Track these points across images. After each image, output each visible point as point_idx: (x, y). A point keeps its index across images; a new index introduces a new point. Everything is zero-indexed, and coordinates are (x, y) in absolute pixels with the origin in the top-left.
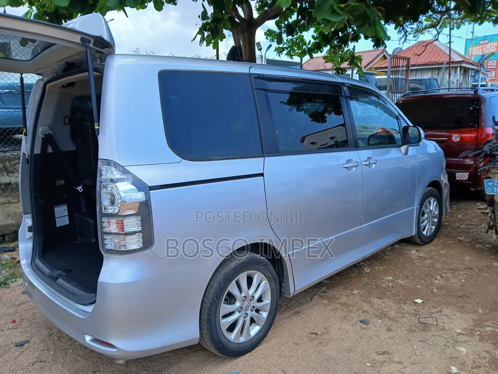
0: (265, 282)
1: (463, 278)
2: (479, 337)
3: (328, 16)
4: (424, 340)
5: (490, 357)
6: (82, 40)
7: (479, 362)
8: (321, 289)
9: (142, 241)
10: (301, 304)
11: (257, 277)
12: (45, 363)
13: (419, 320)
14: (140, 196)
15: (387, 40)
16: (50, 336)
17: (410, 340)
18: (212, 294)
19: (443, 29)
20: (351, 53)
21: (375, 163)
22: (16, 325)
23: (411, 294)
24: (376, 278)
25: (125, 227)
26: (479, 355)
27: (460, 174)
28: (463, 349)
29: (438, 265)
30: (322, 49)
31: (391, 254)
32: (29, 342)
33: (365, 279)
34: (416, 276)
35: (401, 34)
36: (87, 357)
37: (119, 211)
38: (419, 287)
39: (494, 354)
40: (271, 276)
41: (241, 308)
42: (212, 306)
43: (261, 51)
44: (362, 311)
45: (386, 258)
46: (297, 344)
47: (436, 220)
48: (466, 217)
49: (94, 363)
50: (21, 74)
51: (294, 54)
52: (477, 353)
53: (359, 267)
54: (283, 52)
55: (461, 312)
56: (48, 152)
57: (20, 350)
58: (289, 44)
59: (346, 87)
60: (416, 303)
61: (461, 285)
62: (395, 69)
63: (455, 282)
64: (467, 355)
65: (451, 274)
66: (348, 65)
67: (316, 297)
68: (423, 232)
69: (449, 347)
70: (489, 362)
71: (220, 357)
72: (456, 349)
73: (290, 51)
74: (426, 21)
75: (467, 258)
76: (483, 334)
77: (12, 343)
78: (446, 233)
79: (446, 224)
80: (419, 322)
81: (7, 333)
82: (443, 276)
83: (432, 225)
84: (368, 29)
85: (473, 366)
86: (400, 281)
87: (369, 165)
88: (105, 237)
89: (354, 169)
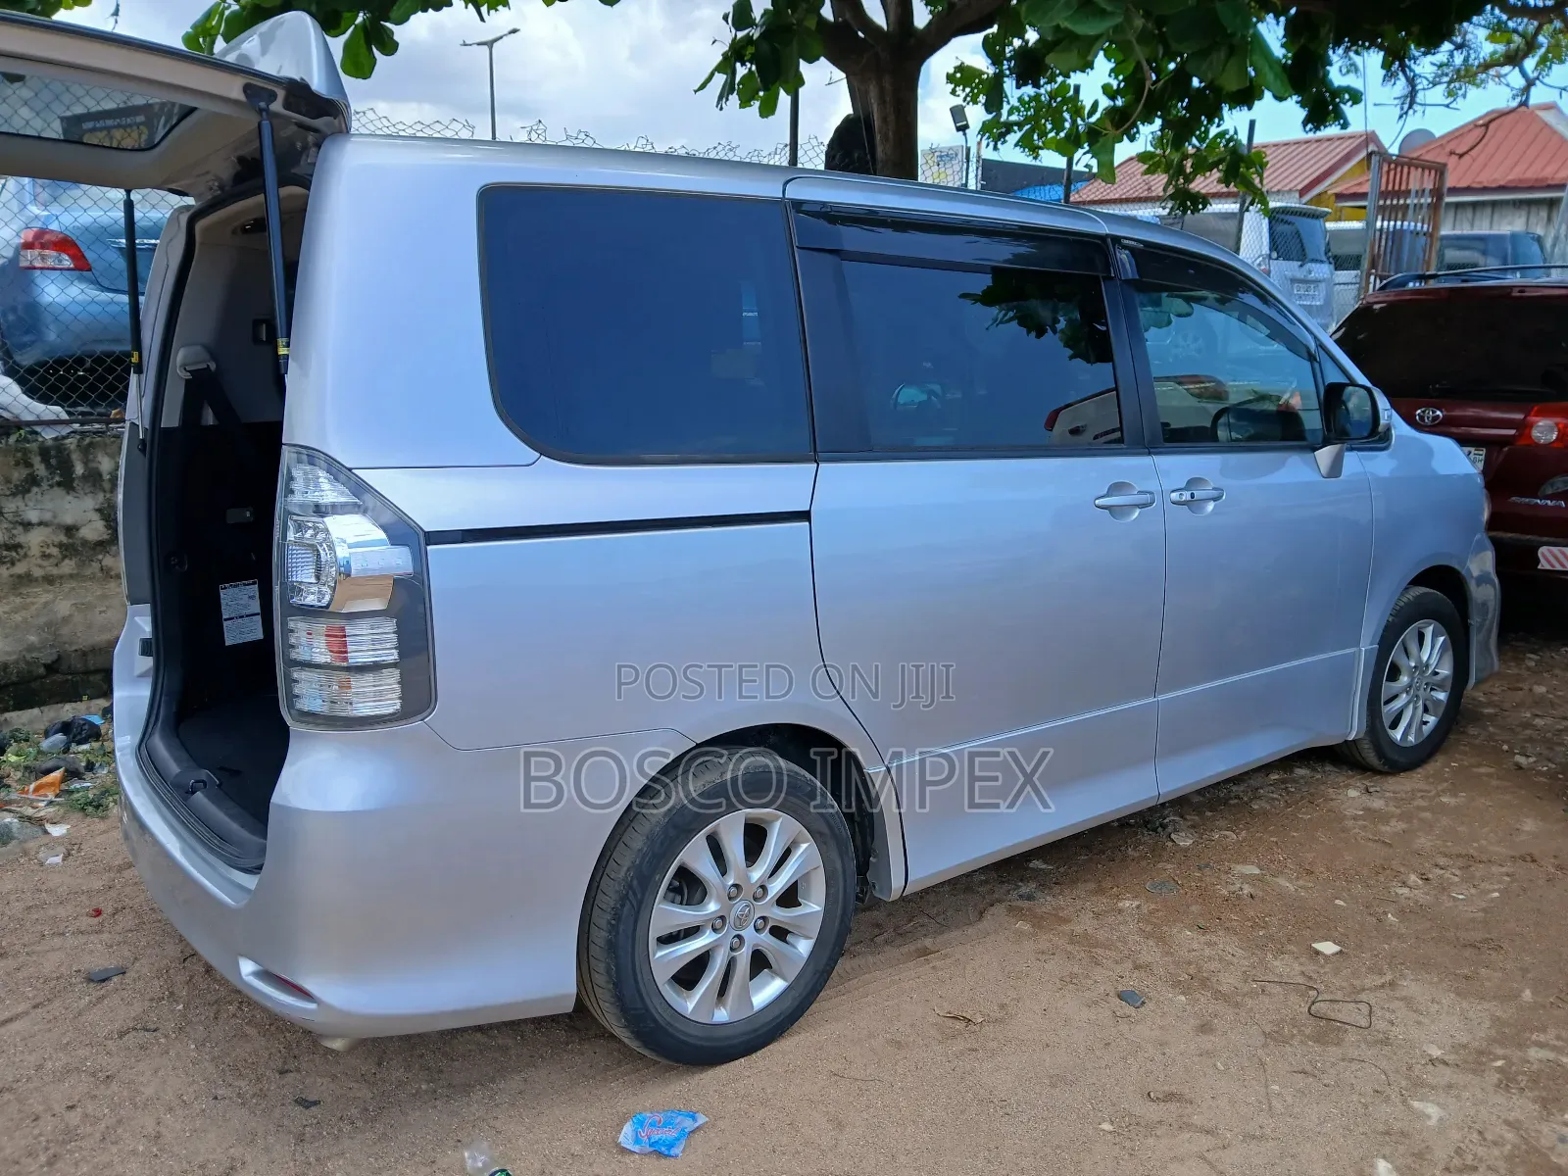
0: (806, 848)
1: (1496, 887)
2: (1498, 1076)
3: (1066, 19)
4: (1308, 1068)
5: (1517, 1141)
6: (249, 92)
7: (1475, 1155)
8: (1020, 887)
9: (398, 693)
10: (943, 928)
11: (781, 829)
12: (154, 1034)
13: (1313, 1008)
14: (399, 560)
15: (1350, 103)
16: (185, 960)
17: (1262, 1064)
18: (625, 869)
19: (1550, 68)
20: (1231, 144)
21: (1215, 499)
22: (101, 924)
23: (1310, 924)
24: (1207, 865)
25: (350, 648)
26: (1480, 1133)
27: (1551, 552)
28: (1433, 1111)
29: (1423, 841)
30: (1135, 130)
31: (1275, 796)
32: (124, 973)
33: (1169, 866)
34: (1338, 871)
35: (1395, 84)
36: (273, 1028)
37: (331, 600)
38: (1342, 903)
39: (1533, 1135)
40: (826, 830)
41: (722, 918)
42: (623, 906)
43: (965, 134)
44: (1134, 962)
45: (1256, 807)
46: (898, 1045)
47: (1442, 696)
48: (1560, 693)
49: (288, 1047)
50: (128, 192)
51: (1043, 142)
52: (1477, 1126)
53: (1160, 829)
54: (1008, 138)
55: (1458, 994)
56: (203, 423)
57: (96, 991)
58: (1027, 110)
59: (1127, 252)
60: (1317, 953)
61: (1484, 910)
62: (1392, 202)
63: (1464, 899)
64: (1442, 1127)
65: (1458, 872)
66: (1220, 181)
67: (999, 910)
68: (1389, 731)
69: (1388, 1097)
70: (1509, 1158)
71: (656, 1063)
72: (1410, 1108)
73: (1031, 131)
74: (1492, 42)
75: (1529, 825)
76: (1514, 1068)
77: (80, 971)
78: (1477, 742)
79: (1486, 711)
80: (1309, 1011)
81: (71, 941)
82: (1430, 876)
83: (1426, 710)
84: (1225, 65)
85: (1452, 1165)
86: (1282, 882)
87: (1193, 504)
88: (295, 675)
89: (1136, 514)
